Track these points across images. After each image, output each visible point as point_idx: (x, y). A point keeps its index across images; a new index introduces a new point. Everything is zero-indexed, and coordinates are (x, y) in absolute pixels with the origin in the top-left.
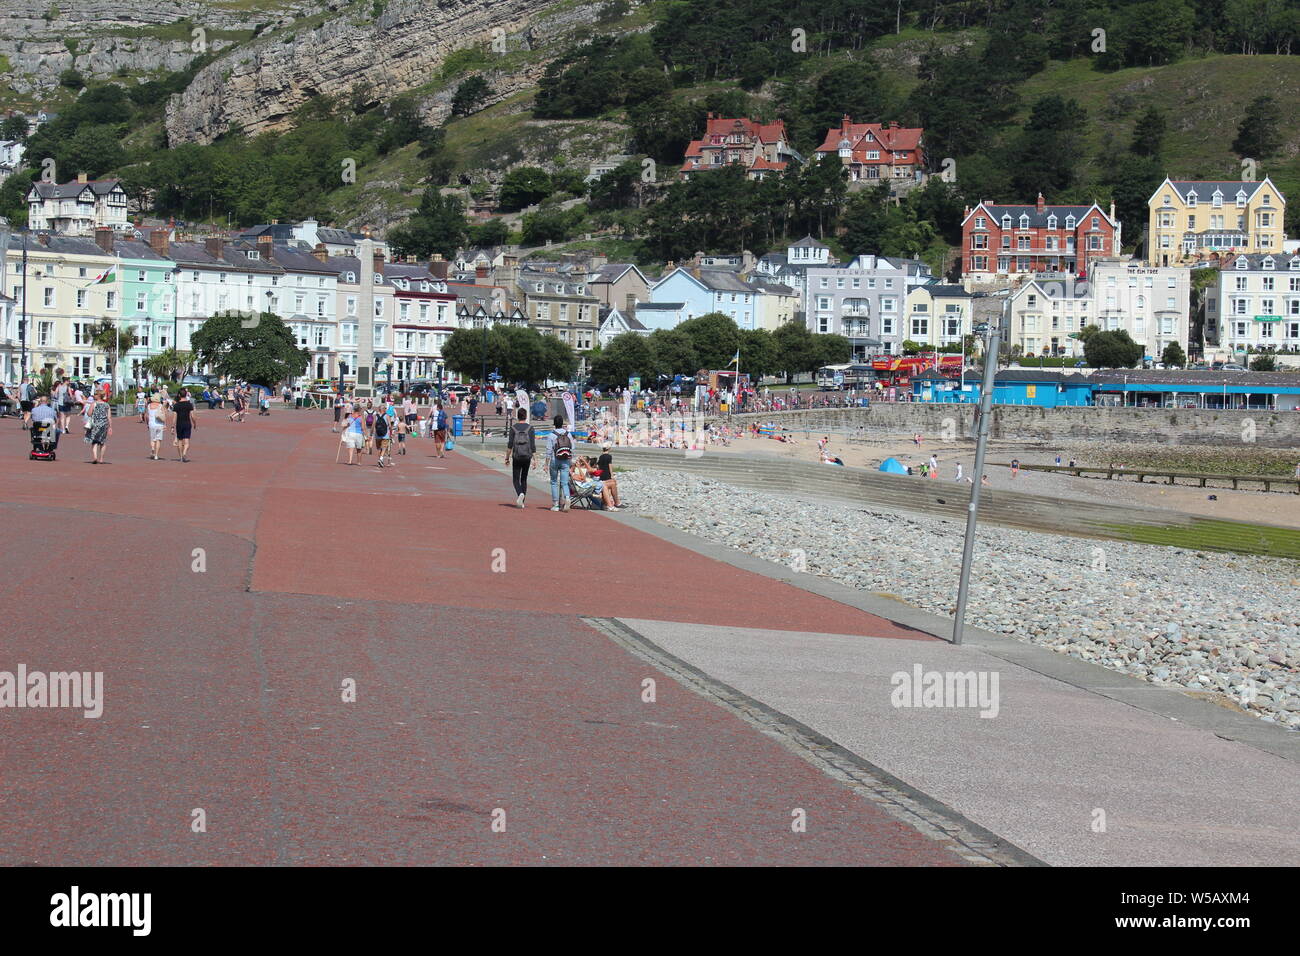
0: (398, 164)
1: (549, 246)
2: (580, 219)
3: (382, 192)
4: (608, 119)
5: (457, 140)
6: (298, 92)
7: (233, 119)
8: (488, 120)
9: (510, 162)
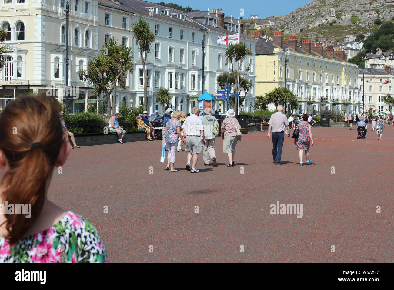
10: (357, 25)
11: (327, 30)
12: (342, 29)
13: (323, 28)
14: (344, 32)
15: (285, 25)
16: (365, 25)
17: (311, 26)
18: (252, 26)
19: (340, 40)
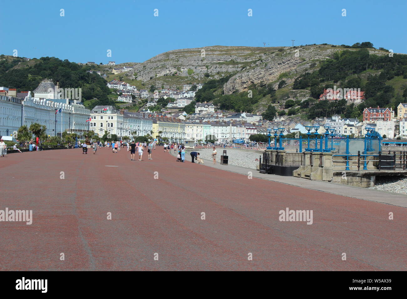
0: (267, 99)
1: (292, 116)
2: (299, 110)
3: (262, 105)
4: (307, 89)
5: (278, 94)
6: (250, 83)
7: (236, 88)
8: (285, 89)
9: (287, 98)
10: (192, 76)
11: (170, 80)
12: (181, 79)
13: (167, 78)
14: (183, 82)
15: (138, 73)
16: (198, 77)
17: (158, 75)
18: (110, 70)
19: (180, 88)
